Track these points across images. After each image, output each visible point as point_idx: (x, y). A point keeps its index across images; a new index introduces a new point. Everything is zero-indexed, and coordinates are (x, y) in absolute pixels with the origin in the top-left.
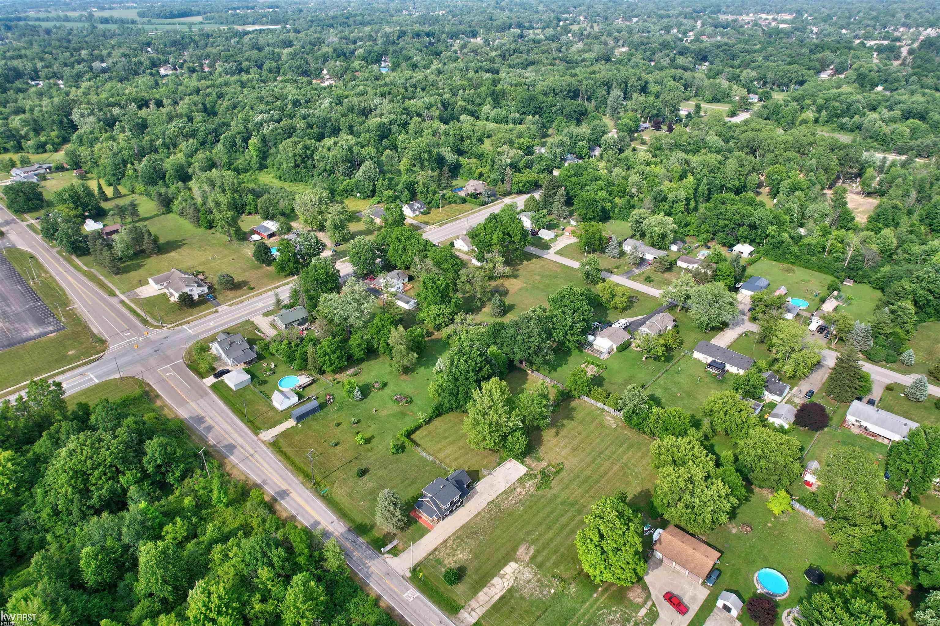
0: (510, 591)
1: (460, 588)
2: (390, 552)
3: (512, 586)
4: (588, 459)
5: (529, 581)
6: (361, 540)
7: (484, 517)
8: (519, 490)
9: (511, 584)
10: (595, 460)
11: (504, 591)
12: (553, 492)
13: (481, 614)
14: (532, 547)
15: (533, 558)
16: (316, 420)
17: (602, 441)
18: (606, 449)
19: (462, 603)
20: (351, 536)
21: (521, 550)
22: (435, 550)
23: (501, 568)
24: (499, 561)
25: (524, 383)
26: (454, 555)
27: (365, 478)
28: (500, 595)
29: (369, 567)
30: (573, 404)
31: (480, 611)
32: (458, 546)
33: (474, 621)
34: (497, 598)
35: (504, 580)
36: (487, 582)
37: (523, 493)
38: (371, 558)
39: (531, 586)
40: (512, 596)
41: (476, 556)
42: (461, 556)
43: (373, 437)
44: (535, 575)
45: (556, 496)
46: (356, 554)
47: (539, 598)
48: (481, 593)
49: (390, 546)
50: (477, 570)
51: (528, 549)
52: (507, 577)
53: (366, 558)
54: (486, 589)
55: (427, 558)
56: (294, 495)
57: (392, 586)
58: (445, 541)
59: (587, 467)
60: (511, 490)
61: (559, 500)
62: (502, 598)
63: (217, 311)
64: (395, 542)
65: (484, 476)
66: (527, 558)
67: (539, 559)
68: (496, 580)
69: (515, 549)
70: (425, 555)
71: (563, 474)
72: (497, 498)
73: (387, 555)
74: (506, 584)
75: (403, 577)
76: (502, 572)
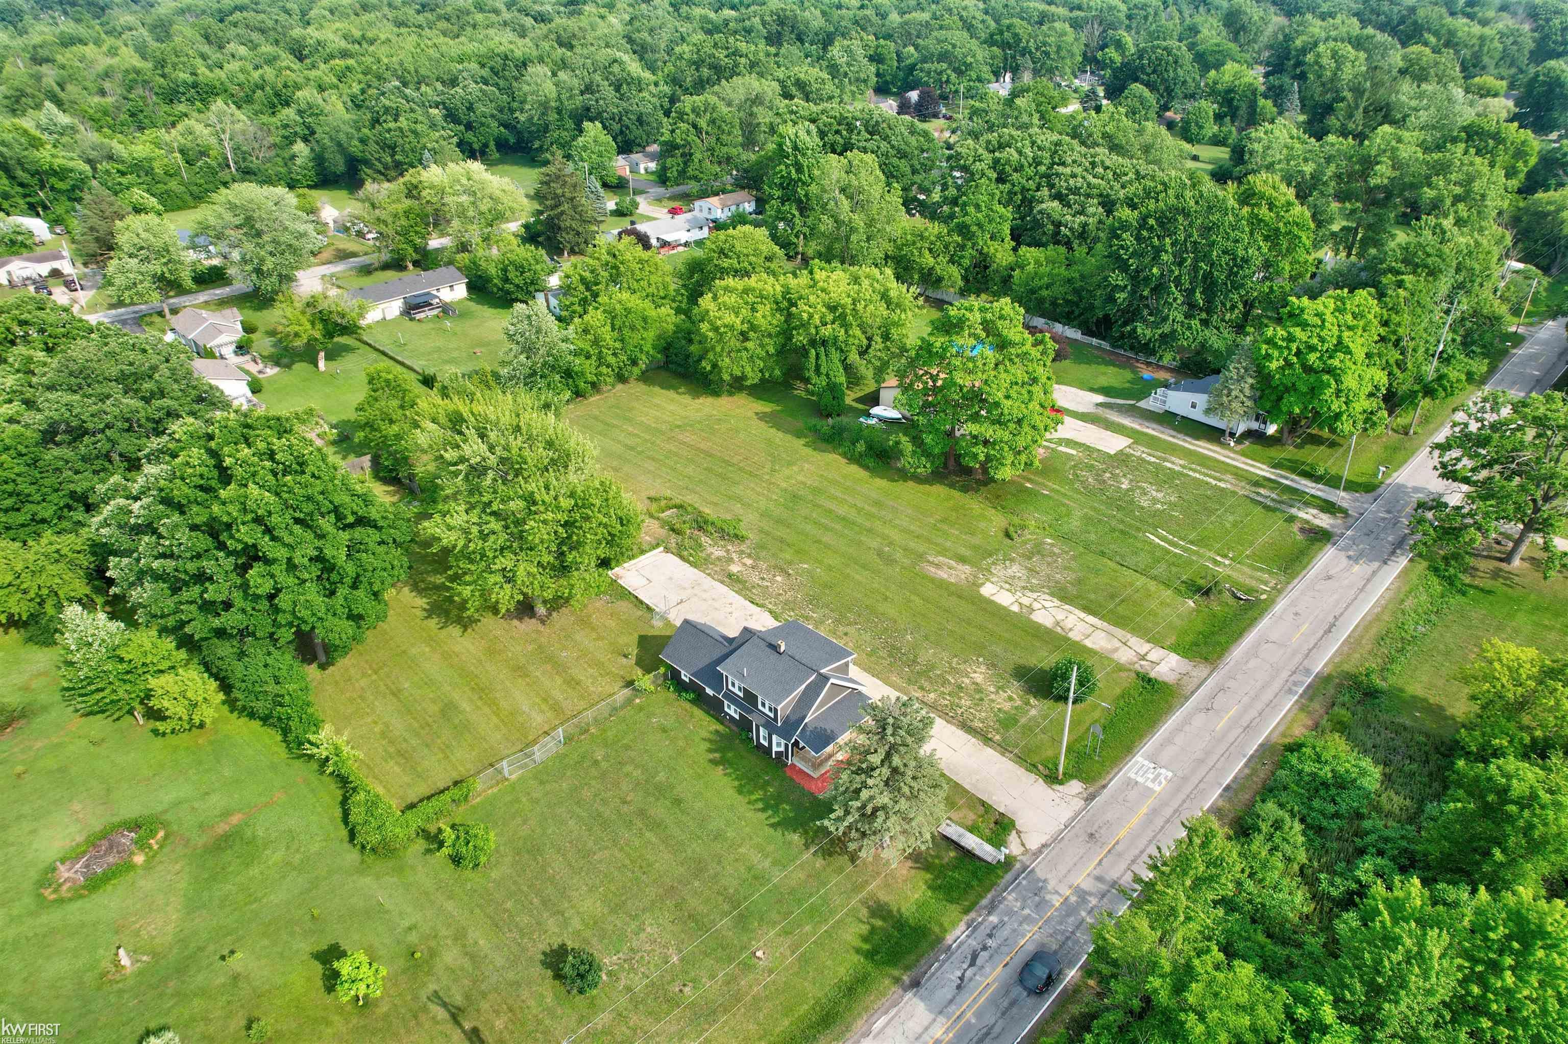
0: (1067, 597)
2: (997, 841)
3: (1052, 594)
8: (734, 568)
9: (1047, 597)
11: (1068, 607)
12: (751, 518)
13: (1148, 645)
14: (931, 559)
15: (963, 560)
19: (1128, 676)
21: (943, 574)
22: (967, 727)
23: (1004, 609)
24: (985, 610)
26: (979, 691)
28: (1082, 615)
29: (1082, 895)
31: (1141, 646)
32: (945, 682)
33: (1175, 656)
34: (1091, 619)
35: (1036, 605)
36: (1052, 633)
37: (749, 562)
38: (1038, 889)
39: (1042, 568)
40: (1080, 596)
41: (979, 649)
42: (980, 677)
44: (1012, 560)
45: (767, 515)
47: (1074, 558)
48: (1088, 643)
49: (971, 841)
51: (938, 566)
52: (1026, 601)
53: (1041, 905)
54: (1074, 636)
55: (1003, 748)
60: (734, 581)
62: (1089, 610)
66: (966, 569)
67: (965, 551)
71: (689, 500)
72: (760, 605)
73: (1014, 847)
74: (1047, 604)
75: (1090, 798)
76: (1015, 608)
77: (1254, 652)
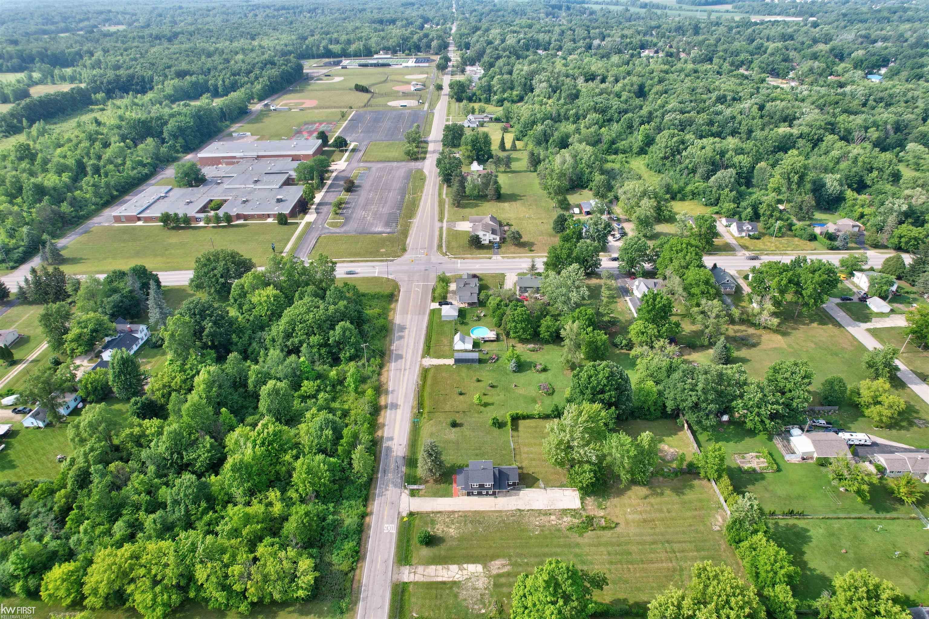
0: (454, 583)
1: (425, 551)
2: (411, 491)
3: (460, 582)
4: (648, 539)
5: (476, 589)
6: (404, 469)
7: (501, 517)
8: (553, 517)
9: (460, 579)
10: (654, 543)
11: (451, 579)
12: (579, 540)
13: (416, 580)
14: (509, 567)
15: (499, 576)
16: (469, 369)
17: (684, 533)
18: (680, 542)
19: (414, 561)
20: (400, 462)
21: (498, 563)
22: (440, 512)
23: (468, 563)
24: (472, 556)
25: (670, 435)
26: (447, 526)
27: (454, 430)
28: (444, 579)
29: (387, 490)
30: (696, 482)
31: (419, 578)
32: (458, 522)
33: (406, 580)
34: (440, 579)
35: (460, 572)
36: (446, 563)
37: (554, 523)
38: (395, 486)
39: (473, 593)
40: (451, 588)
41: (461, 539)
42: (451, 530)
43: (492, 404)
44: (485, 589)
45: (578, 545)
46: (390, 476)
47: (467, 607)
48: (433, 567)
49: (415, 487)
50: (450, 549)
51: (504, 566)
52: (465, 572)
53: (393, 483)
54: (440, 567)
55: (428, 513)
56: (399, 411)
57: (386, 513)
58: (453, 512)
59: (638, 543)
60: (547, 513)
61: (577, 550)
62: (444, 583)
63: (490, 258)
64: (421, 487)
65: (538, 487)
66: (494, 572)
67: (503, 580)
68: (454, 568)
69: (494, 557)
70: (429, 510)
71: (608, 534)
72: (528, 511)
73: (407, 492)
74: (457, 576)
75: (399, 513)
76: (465, 566)
77: (383, 597)
